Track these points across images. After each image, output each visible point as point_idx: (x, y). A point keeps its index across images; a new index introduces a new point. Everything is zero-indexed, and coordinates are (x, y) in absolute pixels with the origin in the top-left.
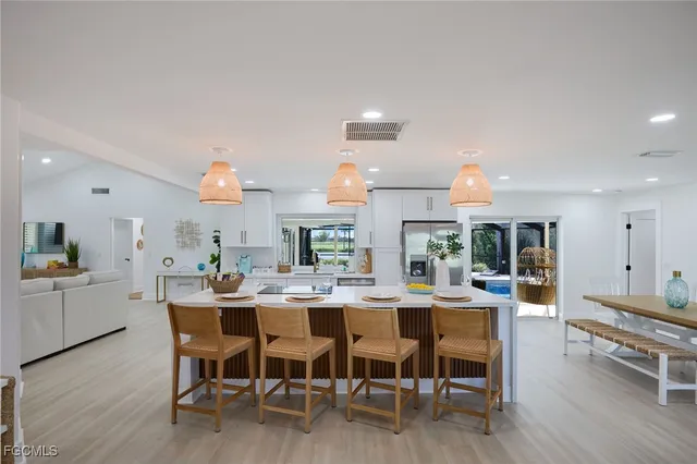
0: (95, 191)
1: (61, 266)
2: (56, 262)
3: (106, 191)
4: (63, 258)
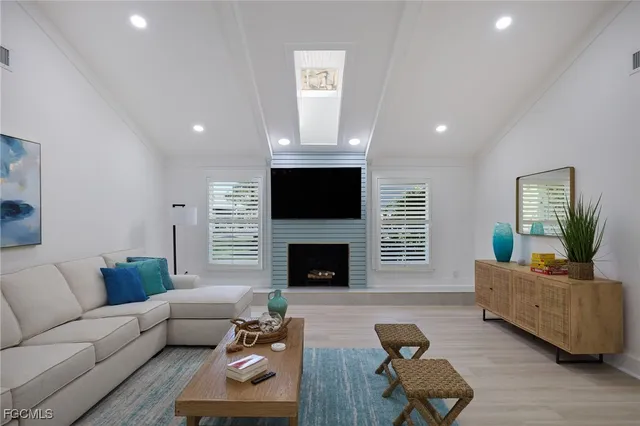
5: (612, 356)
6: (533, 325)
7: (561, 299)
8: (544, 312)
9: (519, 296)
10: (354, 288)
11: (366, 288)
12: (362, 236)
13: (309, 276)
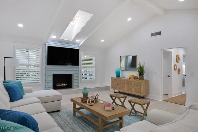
0: (152, 35)
1: (135, 78)
2: (133, 75)
3: (160, 33)
4: (136, 74)
5: (146, 96)
6: (131, 91)
7: (139, 84)
8: (134, 88)
9: (127, 85)
10: (75, 88)
11: (79, 88)
12: (78, 71)
13: (58, 86)
